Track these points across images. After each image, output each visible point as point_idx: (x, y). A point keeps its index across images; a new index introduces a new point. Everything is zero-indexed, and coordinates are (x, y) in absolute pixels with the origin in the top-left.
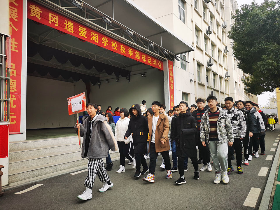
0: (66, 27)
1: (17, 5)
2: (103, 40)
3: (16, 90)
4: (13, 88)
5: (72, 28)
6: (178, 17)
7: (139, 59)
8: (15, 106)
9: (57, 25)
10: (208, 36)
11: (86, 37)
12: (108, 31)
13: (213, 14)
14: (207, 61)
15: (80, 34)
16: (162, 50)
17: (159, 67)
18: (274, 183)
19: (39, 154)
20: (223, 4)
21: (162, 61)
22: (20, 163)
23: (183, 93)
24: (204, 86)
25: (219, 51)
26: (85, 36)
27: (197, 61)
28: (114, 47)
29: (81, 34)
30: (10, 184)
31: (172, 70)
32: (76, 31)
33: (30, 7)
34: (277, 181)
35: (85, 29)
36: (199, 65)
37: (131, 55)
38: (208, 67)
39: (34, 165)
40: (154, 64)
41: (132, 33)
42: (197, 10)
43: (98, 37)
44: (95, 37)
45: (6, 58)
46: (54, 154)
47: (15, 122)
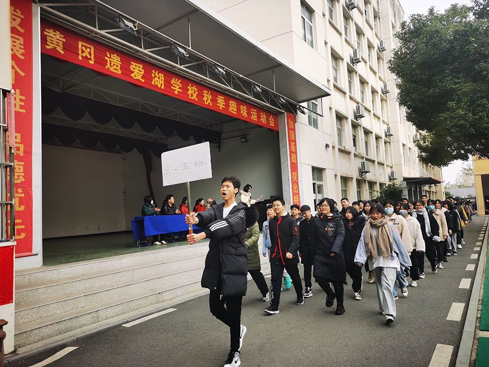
0: (108, 64)
1: (22, 31)
2: (172, 83)
3: (23, 180)
4: (18, 176)
5: (119, 66)
6: (302, 37)
7: (236, 113)
8: (22, 208)
9: (92, 62)
10: (354, 67)
11: (143, 81)
12: (182, 67)
13: (362, 28)
14: (354, 110)
15: (133, 75)
16: (276, 96)
17: (271, 124)
18: (475, 334)
19: (66, 291)
20: (377, 11)
21: (277, 115)
22: (35, 310)
23: (314, 168)
24: (349, 153)
25: (374, 92)
26: (142, 78)
27: (336, 111)
28: (192, 96)
29: (135, 76)
30: (18, 349)
31: (294, 130)
32: (126, 70)
33: (45, 33)
34: (480, 330)
35: (141, 66)
36: (340, 118)
37: (222, 107)
38: (356, 121)
39: (58, 312)
40: (261, 120)
41: (222, 71)
42: (333, 22)
43: (163, 79)
44: (158, 80)
45: (7, 129)
46: (94, 291)
47: (23, 235)
